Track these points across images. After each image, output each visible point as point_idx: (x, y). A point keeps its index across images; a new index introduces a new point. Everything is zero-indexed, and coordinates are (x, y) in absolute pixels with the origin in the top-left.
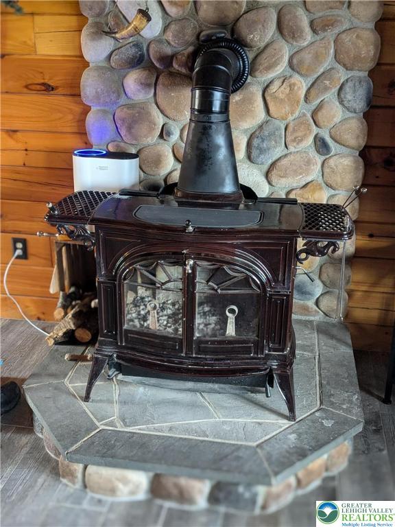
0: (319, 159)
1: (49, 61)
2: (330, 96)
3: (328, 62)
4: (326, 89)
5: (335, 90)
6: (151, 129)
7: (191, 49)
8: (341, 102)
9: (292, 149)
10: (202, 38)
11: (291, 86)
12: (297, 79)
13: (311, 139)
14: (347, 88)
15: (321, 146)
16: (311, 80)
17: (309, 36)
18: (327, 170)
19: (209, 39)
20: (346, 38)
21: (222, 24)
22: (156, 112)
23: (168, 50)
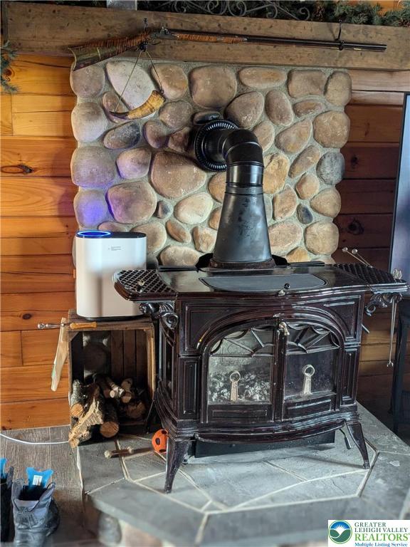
0: (301, 227)
2: (310, 172)
3: (308, 141)
5: (314, 165)
6: (148, 207)
7: (187, 130)
8: (320, 176)
9: (279, 219)
11: (280, 162)
12: (282, 156)
13: (294, 210)
14: (326, 162)
15: (304, 215)
16: (294, 157)
17: (292, 118)
18: (309, 237)
19: (204, 121)
20: (325, 120)
21: (215, 107)
22: (151, 191)
23: (164, 131)
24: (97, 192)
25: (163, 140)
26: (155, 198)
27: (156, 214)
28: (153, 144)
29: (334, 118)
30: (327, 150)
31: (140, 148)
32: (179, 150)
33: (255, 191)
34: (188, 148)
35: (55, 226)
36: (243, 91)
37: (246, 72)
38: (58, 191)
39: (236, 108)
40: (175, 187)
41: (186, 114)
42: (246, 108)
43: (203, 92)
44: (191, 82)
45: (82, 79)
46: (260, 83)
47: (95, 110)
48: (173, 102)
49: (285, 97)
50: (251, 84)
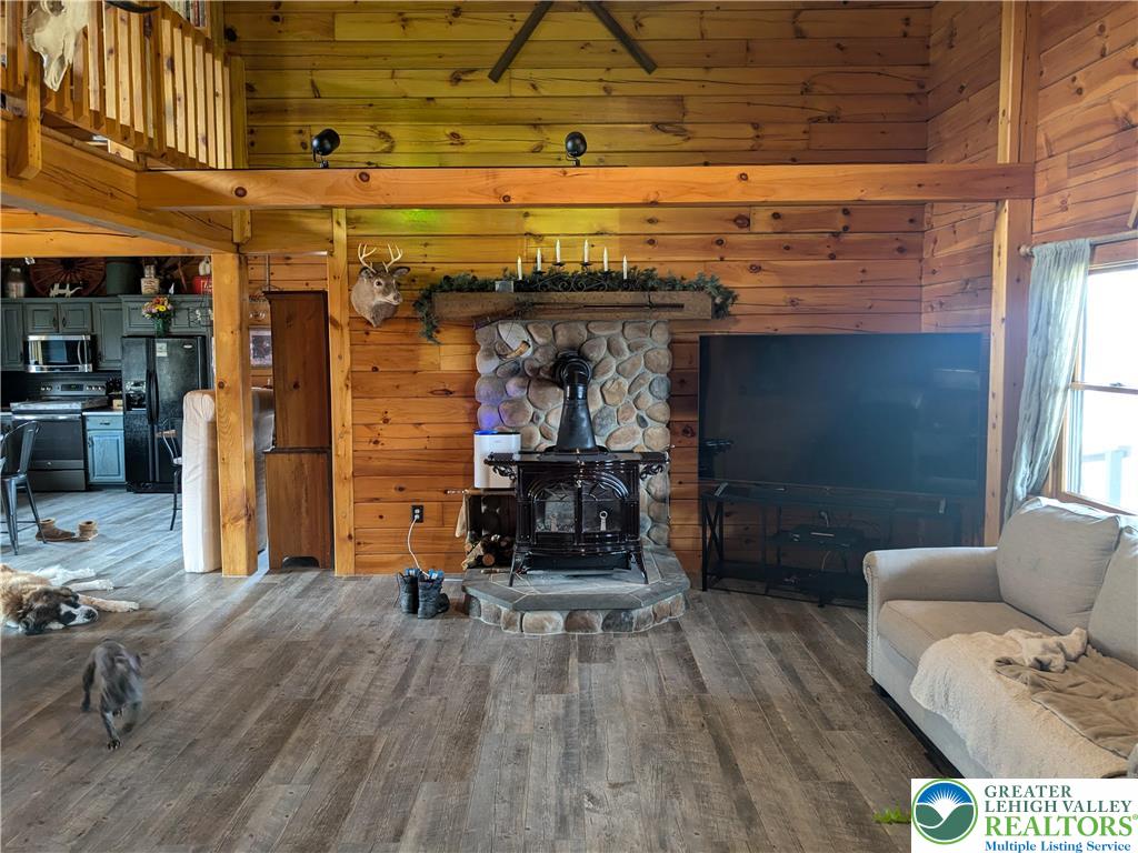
0: (641, 431)
1: (450, 375)
2: (644, 389)
3: (641, 368)
4: (641, 385)
5: (647, 386)
6: (526, 416)
7: (552, 363)
8: (652, 393)
9: (622, 424)
10: (559, 356)
11: (619, 384)
12: (622, 379)
13: (634, 418)
14: (654, 384)
15: (642, 422)
16: (631, 380)
17: (627, 354)
18: (646, 438)
19: (564, 357)
20: (651, 354)
21: (572, 348)
22: (528, 405)
23: (537, 365)
24: (493, 407)
25: (536, 371)
26: (531, 410)
27: (532, 420)
28: (529, 374)
29: (658, 353)
30: (655, 375)
31: (521, 376)
32: (547, 377)
33: (580, 402)
34: (553, 376)
35: (465, 429)
36: (591, 336)
37: (591, 325)
38: (469, 406)
39: (586, 349)
40: (544, 401)
41: (551, 353)
42: (592, 348)
43: (562, 339)
44: (554, 333)
45: (482, 334)
46: (602, 333)
47: (489, 354)
48: (543, 346)
49: (621, 339)
50: (597, 333)
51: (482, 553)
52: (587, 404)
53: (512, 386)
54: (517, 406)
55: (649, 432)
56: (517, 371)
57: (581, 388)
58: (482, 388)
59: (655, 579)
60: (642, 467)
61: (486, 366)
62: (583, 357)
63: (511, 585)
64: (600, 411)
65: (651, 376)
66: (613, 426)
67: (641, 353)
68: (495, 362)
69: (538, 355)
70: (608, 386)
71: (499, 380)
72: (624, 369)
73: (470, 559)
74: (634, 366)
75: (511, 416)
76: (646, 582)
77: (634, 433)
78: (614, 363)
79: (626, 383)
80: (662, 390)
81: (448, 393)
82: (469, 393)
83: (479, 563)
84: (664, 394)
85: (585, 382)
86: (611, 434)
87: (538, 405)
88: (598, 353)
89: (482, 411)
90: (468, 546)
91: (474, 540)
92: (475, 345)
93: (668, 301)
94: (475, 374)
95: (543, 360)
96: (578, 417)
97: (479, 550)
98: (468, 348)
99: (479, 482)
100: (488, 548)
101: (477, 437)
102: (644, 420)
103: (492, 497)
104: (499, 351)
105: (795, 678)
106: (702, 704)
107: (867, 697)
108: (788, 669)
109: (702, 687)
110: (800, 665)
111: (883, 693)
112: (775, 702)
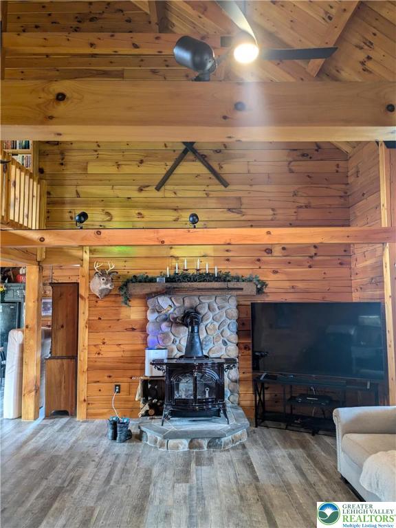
0: (224, 347)
1: (135, 321)
2: (226, 327)
3: (224, 317)
4: (224, 326)
6: (170, 341)
7: (183, 315)
8: (229, 329)
9: (215, 344)
10: (186, 312)
11: (214, 325)
12: (215, 323)
13: (221, 342)
14: (230, 325)
15: (225, 343)
16: (219, 323)
17: (217, 311)
18: (227, 351)
19: (188, 312)
20: (229, 311)
21: (192, 308)
22: (171, 334)
23: (176, 316)
24: (154, 336)
25: (175, 319)
26: (173, 337)
27: (173, 342)
28: (172, 320)
29: (232, 311)
30: (231, 321)
31: (168, 322)
32: (180, 322)
33: (196, 334)
34: (183, 321)
35: (141, 347)
36: (201, 303)
37: (201, 298)
38: (143, 336)
39: (198, 309)
40: (179, 333)
41: (182, 311)
42: (201, 308)
43: (187, 304)
44: (183, 301)
45: (150, 302)
46: (206, 301)
47: (154, 311)
48: (179, 307)
49: (215, 304)
50: (203, 301)
51: (148, 409)
52: (199, 335)
53: (164, 326)
54: (166, 336)
55: (229, 348)
56: (166, 319)
57: (196, 328)
58: (150, 327)
59: (233, 422)
60: (225, 366)
61: (152, 317)
62: (197, 313)
63: (162, 425)
64: (205, 338)
65: (229, 321)
66: (211, 345)
67: (224, 310)
68: (156, 315)
69: (176, 312)
70: (208, 326)
71: (158, 323)
72: (216, 318)
73: (142, 412)
74: (221, 316)
75: (163, 340)
76: (228, 423)
77: (221, 348)
78: (211, 315)
79: (217, 325)
80: (234, 328)
81: (133, 329)
82: (143, 330)
83: (147, 414)
84: (235, 330)
85: (198, 324)
86: (210, 350)
87: (176, 335)
88: (204, 310)
89: (149, 338)
90: (141, 406)
91: (145, 402)
92: (147, 307)
93: (236, 286)
94: (147, 321)
95: (178, 313)
96: (195, 341)
97: (147, 407)
98: (144, 308)
99: (148, 373)
100: (151, 406)
101: (147, 351)
102: (226, 343)
103: (154, 381)
104: (158, 310)
105: (303, 474)
106: (257, 488)
107: (338, 484)
108: (298, 468)
109: (256, 478)
110: (305, 467)
111: (346, 482)
112: (293, 486)
